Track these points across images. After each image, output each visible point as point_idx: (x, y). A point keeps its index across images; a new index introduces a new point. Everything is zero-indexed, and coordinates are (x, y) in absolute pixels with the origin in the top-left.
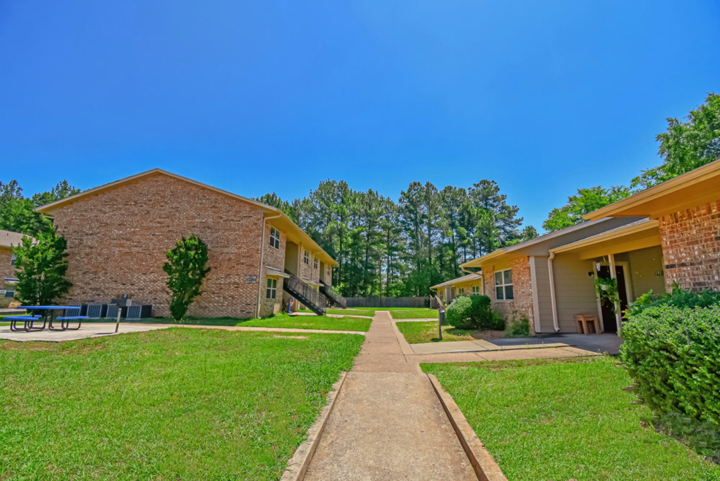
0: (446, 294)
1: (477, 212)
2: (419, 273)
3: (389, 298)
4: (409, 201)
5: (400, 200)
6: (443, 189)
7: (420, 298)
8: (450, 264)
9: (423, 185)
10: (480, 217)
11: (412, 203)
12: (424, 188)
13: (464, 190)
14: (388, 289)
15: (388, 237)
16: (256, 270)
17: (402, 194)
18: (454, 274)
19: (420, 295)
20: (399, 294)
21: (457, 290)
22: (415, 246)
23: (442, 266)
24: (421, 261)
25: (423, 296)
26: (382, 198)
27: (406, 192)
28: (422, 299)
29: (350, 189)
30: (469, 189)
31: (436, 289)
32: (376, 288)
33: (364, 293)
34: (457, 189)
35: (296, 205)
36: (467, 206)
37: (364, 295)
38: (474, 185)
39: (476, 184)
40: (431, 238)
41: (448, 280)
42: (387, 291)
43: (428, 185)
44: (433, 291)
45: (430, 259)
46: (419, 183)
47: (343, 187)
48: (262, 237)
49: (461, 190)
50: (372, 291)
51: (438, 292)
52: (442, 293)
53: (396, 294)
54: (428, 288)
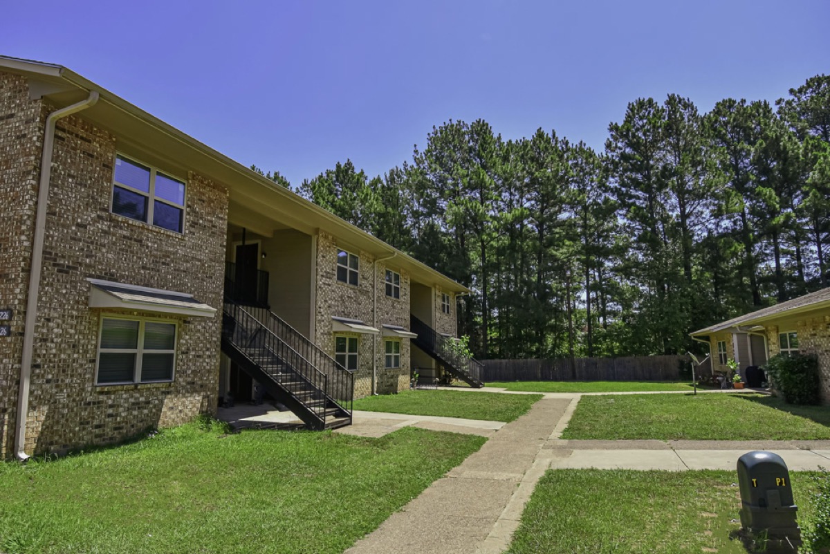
0: (736, 348)
1: (806, 148)
2: (662, 301)
3: (594, 359)
4: (629, 145)
5: (608, 146)
6: (712, 107)
7: (667, 357)
8: (740, 276)
9: (661, 102)
10: (816, 158)
11: (635, 146)
12: (663, 110)
13: (766, 105)
14: (590, 339)
15: (585, 226)
16: (12, 291)
17: (611, 130)
18: (750, 302)
19: (668, 352)
20: (616, 351)
21: (774, 338)
22: (650, 241)
23: (719, 282)
24: (666, 275)
25: (675, 353)
26: (567, 143)
27: (620, 124)
28: (673, 360)
29: (496, 136)
30: (778, 102)
31: (707, 338)
32: (562, 339)
33: (538, 349)
34: (748, 103)
35: (392, 180)
36: (778, 139)
37: (539, 353)
38: (792, 91)
39: (796, 88)
40: (688, 222)
41: (735, 316)
42: (590, 345)
43: (672, 101)
44: (700, 341)
45: (688, 268)
46: (650, 101)
47: (481, 130)
48: (38, 178)
49: (757, 105)
50: (555, 346)
51: (713, 344)
52: (723, 345)
53: (610, 350)
54: (685, 335)
